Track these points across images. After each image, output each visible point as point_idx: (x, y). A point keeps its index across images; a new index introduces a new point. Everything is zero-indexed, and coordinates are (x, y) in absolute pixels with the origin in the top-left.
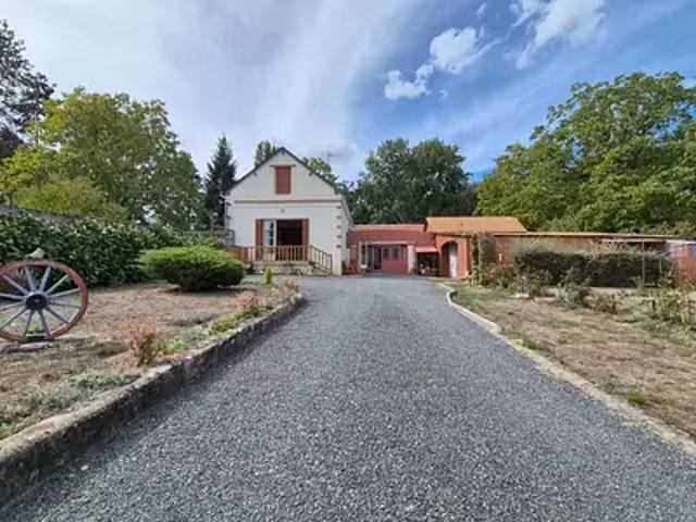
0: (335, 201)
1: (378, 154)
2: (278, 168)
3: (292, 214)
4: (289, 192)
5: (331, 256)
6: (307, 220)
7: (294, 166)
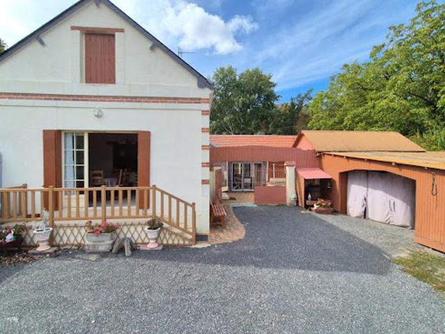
0: (198, 101)
1: (213, 78)
2: (90, 34)
3: (117, 121)
4: (111, 80)
5: (193, 205)
6: (148, 134)
7: (122, 31)
